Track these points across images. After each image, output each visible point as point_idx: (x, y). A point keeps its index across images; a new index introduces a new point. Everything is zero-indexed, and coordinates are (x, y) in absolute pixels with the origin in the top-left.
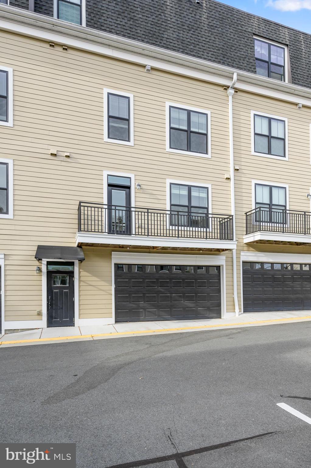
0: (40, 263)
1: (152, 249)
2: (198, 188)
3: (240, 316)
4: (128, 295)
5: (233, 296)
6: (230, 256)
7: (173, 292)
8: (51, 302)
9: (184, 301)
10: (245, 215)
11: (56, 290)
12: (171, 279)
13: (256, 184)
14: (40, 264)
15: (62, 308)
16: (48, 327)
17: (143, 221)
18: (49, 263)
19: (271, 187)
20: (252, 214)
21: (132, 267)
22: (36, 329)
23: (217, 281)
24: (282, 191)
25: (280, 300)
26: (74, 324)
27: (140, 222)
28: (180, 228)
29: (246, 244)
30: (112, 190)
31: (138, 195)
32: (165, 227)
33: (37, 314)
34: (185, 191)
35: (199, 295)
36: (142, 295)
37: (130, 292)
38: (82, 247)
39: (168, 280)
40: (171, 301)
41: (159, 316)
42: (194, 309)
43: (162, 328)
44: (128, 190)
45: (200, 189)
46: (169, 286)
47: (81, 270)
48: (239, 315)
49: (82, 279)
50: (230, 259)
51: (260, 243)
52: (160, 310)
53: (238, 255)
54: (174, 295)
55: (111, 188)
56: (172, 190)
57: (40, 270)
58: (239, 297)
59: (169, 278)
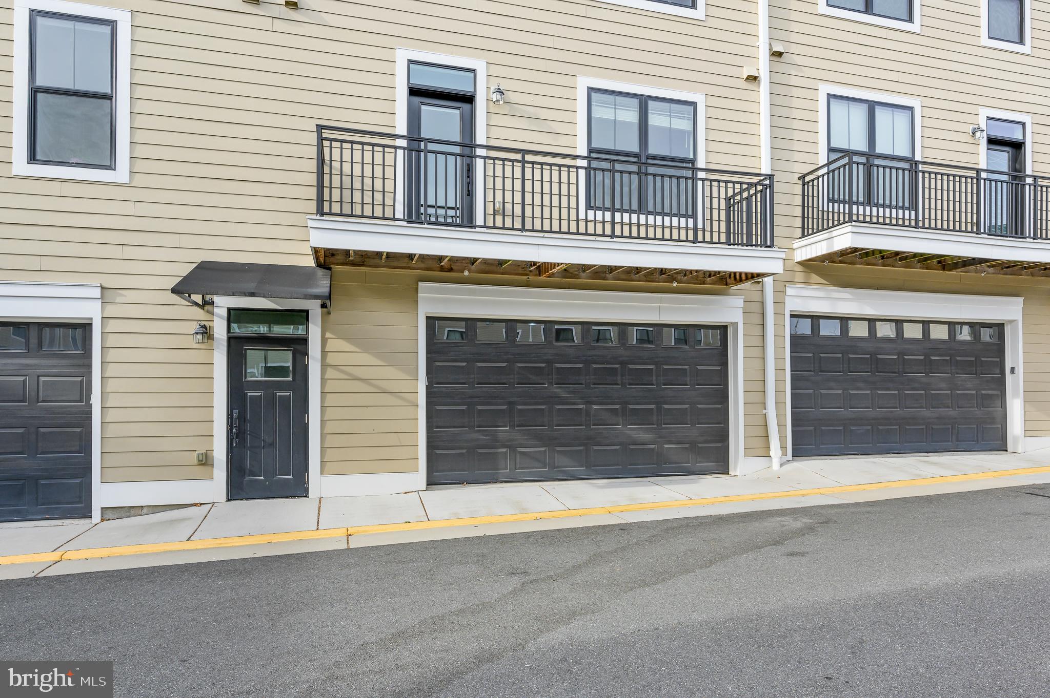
0: (208, 312)
1: (536, 275)
2: (667, 105)
3: (784, 467)
4: (464, 407)
5: (764, 411)
6: (756, 297)
7: (594, 399)
8: (239, 428)
9: (624, 425)
10: (800, 182)
11: (254, 390)
12: (587, 363)
13: (830, 96)
14: (208, 317)
15: (272, 445)
16: (231, 500)
17: (508, 195)
18: (235, 315)
19: (872, 107)
20: (818, 178)
21: (478, 326)
22: (195, 505)
23: (719, 368)
24: (902, 119)
25: (891, 425)
26: (307, 490)
27: (499, 198)
28: (618, 216)
29: (800, 263)
30: (423, 107)
31: (495, 120)
32: (573, 213)
33: (196, 462)
34: (632, 113)
35: (666, 406)
36: (504, 407)
37: (471, 397)
38: (332, 266)
39: (581, 366)
40: (588, 426)
41: (553, 466)
42: (653, 446)
43: (563, 507)
44: (466, 107)
45: (674, 106)
46: (583, 382)
47: (328, 335)
48: (782, 465)
49: (331, 359)
50: (756, 308)
51: (841, 262)
52: (558, 449)
53: (780, 293)
54: (595, 407)
55: (417, 100)
56: (593, 108)
57: (206, 332)
58: (780, 415)
59: (583, 358)
